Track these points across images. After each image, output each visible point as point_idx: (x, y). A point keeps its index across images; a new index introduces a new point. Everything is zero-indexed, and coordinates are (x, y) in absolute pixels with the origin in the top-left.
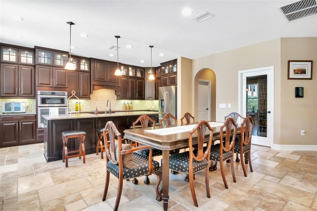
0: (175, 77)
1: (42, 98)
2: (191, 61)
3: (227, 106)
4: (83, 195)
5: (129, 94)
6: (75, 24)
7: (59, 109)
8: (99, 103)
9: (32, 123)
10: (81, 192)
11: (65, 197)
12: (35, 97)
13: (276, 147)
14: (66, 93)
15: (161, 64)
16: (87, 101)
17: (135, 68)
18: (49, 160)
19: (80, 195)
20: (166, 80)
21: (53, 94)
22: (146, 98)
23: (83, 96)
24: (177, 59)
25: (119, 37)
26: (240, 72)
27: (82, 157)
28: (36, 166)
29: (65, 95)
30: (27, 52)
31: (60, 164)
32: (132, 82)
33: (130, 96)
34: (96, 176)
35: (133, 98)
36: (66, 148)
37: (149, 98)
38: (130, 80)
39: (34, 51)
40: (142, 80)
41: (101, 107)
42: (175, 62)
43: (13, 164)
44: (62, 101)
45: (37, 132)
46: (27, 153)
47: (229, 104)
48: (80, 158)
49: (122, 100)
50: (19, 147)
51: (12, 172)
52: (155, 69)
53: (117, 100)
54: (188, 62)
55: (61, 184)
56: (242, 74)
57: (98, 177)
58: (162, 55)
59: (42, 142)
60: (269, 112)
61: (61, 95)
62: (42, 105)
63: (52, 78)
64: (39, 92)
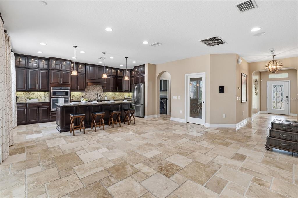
0: (144, 77)
1: (54, 92)
2: (155, 66)
3: (178, 97)
4: (84, 148)
5: (112, 88)
7: (64, 99)
9: (47, 108)
10: (83, 147)
11: (75, 148)
12: (48, 90)
13: (207, 125)
14: (69, 88)
15: (134, 67)
17: (116, 69)
18: (61, 132)
19: (83, 148)
20: (137, 79)
21: (61, 89)
22: (124, 91)
24: (145, 65)
25: (105, 53)
26: (186, 75)
27: (82, 130)
28: (54, 135)
30: (44, 61)
31: (68, 133)
32: (115, 80)
33: (112, 89)
34: (91, 139)
35: (114, 91)
36: (73, 124)
37: (126, 91)
38: (113, 78)
39: (48, 60)
40: (121, 78)
42: (143, 66)
43: (39, 133)
44: (67, 93)
45: (50, 114)
46: (45, 127)
47: (179, 96)
48: (81, 131)
49: (107, 93)
50: (39, 124)
51: (40, 137)
52: (131, 70)
53: (103, 92)
54: (153, 67)
55: (71, 143)
56: (187, 76)
57: (92, 140)
58: (134, 62)
59: (55, 121)
60: (203, 102)
61: (66, 89)
62: (54, 96)
63: (60, 78)
64: (52, 88)
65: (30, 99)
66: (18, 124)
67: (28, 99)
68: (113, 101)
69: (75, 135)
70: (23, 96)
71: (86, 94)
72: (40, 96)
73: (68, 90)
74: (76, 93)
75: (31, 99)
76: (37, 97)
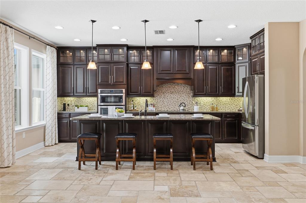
1: (102, 97)
6: (96, 21)
8: (168, 102)
12: (96, 96)
14: (123, 91)
15: (251, 38)
16: (153, 99)
17: (218, 49)
21: (111, 92)
22: (237, 94)
23: (146, 92)
29: (123, 93)
33: (209, 91)
35: (214, 94)
40: (230, 66)
41: (170, 107)
49: (200, 98)
53: (192, 97)
61: (119, 92)
62: (102, 104)
63: (111, 75)
64: (99, 90)
65: (78, 108)
66: (60, 141)
67: (77, 107)
68: (166, 115)
69: (81, 169)
70: (73, 102)
71: (159, 101)
72: (92, 103)
73: (122, 94)
74: (142, 98)
75: (80, 108)
76: (86, 105)
